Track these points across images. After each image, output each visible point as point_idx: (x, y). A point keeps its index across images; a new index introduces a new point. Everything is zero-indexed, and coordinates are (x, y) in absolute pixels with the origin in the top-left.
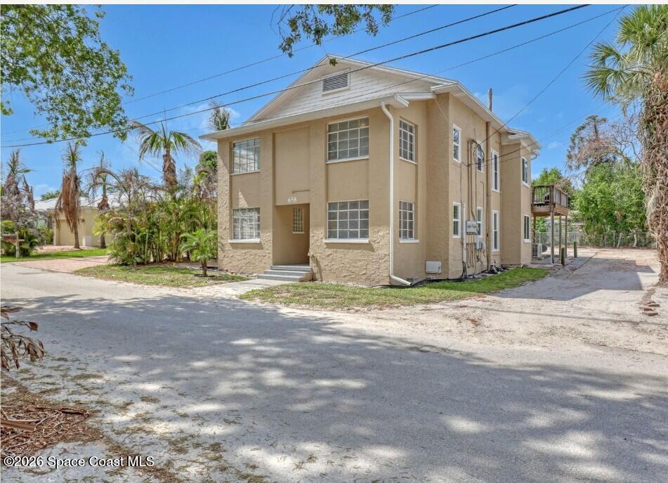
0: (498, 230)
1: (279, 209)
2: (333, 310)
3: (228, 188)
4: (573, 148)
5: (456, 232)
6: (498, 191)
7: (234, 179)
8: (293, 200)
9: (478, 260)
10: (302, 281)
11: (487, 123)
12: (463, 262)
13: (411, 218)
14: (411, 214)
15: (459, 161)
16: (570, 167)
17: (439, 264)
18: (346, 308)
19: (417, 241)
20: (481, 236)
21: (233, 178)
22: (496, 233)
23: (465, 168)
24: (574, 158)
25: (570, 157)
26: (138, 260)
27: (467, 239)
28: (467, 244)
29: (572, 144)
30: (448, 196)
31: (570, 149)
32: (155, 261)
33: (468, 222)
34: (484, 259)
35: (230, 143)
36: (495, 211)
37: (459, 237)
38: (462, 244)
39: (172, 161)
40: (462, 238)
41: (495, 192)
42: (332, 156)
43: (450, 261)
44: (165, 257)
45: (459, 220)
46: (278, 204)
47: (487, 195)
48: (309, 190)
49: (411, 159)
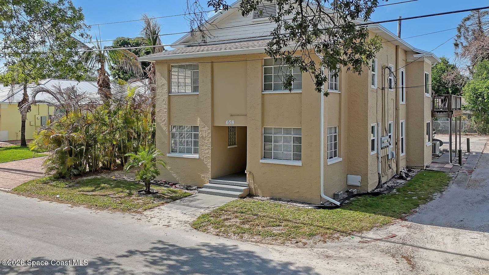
0: (404, 137)
1: (217, 129)
2: (283, 243)
3: (166, 106)
4: (459, 37)
5: (373, 149)
6: (404, 102)
7: (173, 99)
8: (231, 123)
9: (390, 168)
10: (242, 197)
11: (396, 46)
12: (379, 174)
13: (335, 140)
14: (335, 136)
15: (375, 87)
16: (457, 54)
17: (359, 178)
18: (294, 241)
19: (341, 159)
20: (391, 146)
21: (171, 97)
22: (402, 139)
23: (380, 91)
24: (460, 46)
25: (456, 45)
26: (75, 172)
27: (382, 153)
28: (382, 157)
29: (457, 33)
30: (367, 120)
31: (456, 38)
32: (90, 171)
33: (383, 138)
34: (394, 166)
35: (169, 66)
36: (402, 120)
37: (375, 152)
38: (378, 158)
39: (106, 74)
40: (378, 153)
41: (402, 103)
42: (267, 87)
43: (369, 175)
44: (101, 165)
45: (375, 138)
46: (217, 124)
47: (396, 109)
48: (246, 115)
49: (336, 89)
